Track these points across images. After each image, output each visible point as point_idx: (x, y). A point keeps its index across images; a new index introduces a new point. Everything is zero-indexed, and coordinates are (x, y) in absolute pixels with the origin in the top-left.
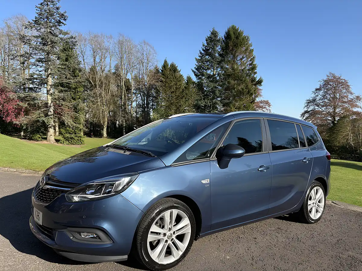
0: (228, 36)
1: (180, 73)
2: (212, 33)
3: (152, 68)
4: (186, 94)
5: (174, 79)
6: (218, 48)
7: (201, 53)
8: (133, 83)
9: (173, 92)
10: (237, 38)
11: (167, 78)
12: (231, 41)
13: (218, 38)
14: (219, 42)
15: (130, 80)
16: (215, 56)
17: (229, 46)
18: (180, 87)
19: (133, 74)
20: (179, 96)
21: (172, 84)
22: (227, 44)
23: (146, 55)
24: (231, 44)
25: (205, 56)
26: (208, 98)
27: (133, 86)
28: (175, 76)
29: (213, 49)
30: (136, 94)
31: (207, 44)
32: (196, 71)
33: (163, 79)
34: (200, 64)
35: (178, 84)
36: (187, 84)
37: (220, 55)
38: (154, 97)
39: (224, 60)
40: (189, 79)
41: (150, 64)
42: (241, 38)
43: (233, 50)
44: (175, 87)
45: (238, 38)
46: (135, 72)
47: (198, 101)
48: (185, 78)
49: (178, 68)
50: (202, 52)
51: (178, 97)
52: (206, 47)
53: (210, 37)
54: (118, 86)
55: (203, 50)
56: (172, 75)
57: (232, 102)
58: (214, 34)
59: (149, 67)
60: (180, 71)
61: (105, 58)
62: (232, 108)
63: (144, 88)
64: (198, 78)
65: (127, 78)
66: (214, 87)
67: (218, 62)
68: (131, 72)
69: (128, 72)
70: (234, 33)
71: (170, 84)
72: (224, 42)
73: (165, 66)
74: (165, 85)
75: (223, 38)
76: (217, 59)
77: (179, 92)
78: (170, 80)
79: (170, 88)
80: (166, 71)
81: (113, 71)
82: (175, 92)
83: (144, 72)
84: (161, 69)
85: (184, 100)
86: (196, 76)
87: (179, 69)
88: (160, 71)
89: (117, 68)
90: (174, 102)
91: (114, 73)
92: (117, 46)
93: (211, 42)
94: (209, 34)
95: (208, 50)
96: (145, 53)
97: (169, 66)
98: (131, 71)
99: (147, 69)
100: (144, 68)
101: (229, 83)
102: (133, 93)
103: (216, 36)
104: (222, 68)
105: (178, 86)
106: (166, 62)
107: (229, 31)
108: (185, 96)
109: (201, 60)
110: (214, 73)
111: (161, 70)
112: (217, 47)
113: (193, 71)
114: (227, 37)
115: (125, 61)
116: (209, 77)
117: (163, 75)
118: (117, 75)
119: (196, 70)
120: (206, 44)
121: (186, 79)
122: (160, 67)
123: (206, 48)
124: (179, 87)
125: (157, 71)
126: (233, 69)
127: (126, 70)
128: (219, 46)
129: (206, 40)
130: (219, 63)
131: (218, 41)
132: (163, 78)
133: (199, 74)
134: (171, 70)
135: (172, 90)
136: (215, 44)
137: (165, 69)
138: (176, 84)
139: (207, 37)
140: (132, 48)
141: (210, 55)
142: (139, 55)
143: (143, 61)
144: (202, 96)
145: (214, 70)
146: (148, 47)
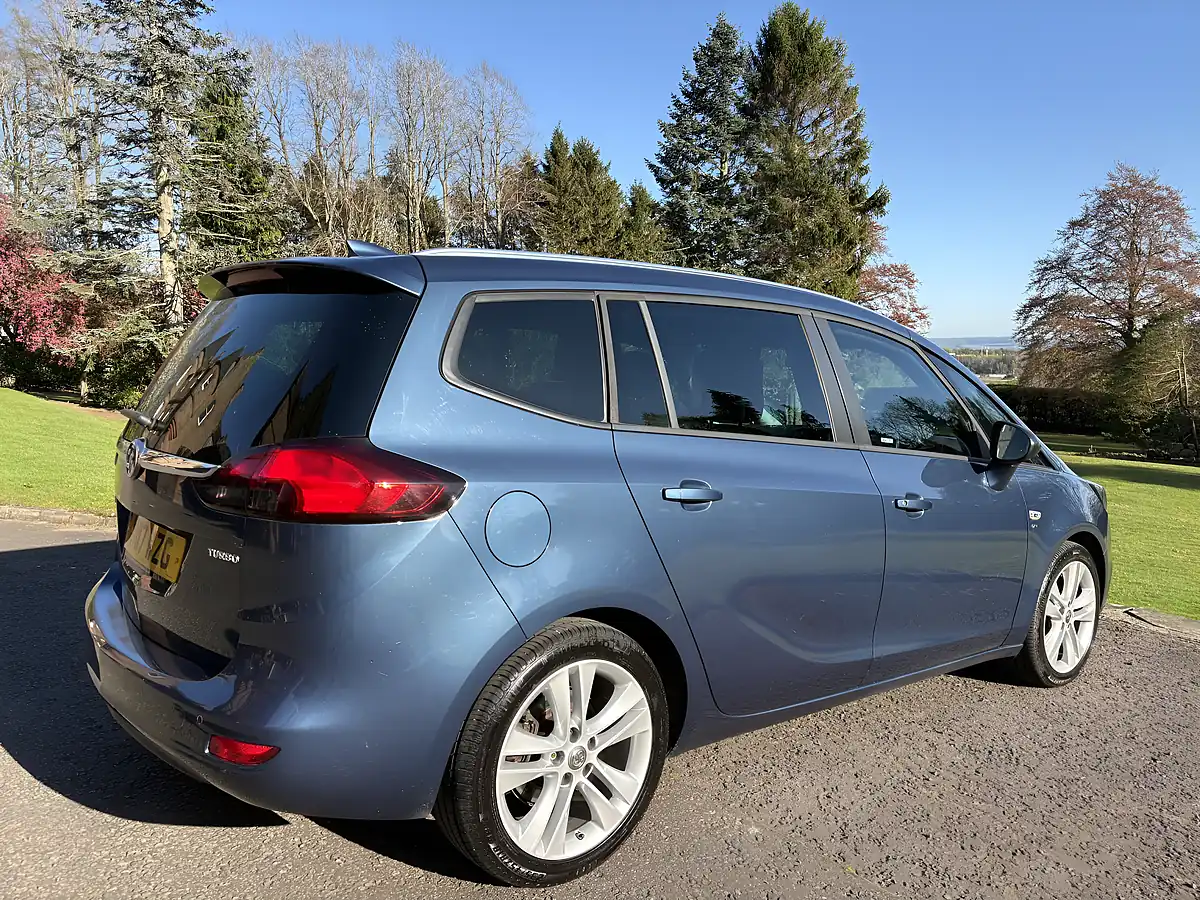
0: (770, 42)
1: (610, 173)
2: (716, 34)
3: (514, 160)
4: (630, 247)
5: (587, 195)
6: (737, 87)
7: (677, 103)
8: (448, 212)
9: (585, 240)
10: (802, 48)
11: (565, 191)
12: (781, 60)
13: (738, 49)
14: (740, 65)
15: (440, 202)
16: (725, 113)
17: (772, 78)
18: (609, 222)
19: (448, 183)
21: (581, 214)
22: (767, 72)
23: (490, 116)
24: (779, 69)
25: (693, 115)
26: (704, 257)
27: (449, 221)
28: (590, 187)
29: (721, 91)
31: (700, 73)
32: (662, 166)
33: (550, 197)
34: (676, 141)
35: (603, 211)
36: (632, 211)
37: (744, 110)
39: (758, 126)
40: (639, 194)
41: (505, 145)
42: (814, 49)
43: (786, 91)
44: (590, 222)
45: (806, 49)
46: (457, 173)
48: (625, 189)
49: (600, 158)
50: (683, 100)
52: (695, 82)
53: (710, 48)
54: (400, 222)
55: (684, 93)
56: (581, 183)
57: (786, 272)
58: (723, 35)
59: (501, 155)
60: (606, 169)
61: (355, 125)
63: (486, 227)
64: (668, 190)
65: (431, 193)
66: (723, 220)
67: (737, 133)
68: (442, 176)
69: (431, 174)
70: (792, 33)
71: (575, 212)
72: (755, 64)
73: (554, 153)
74: (559, 216)
75: (754, 48)
76: (733, 122)
77: (606, 240)
78: (575, 200)
79: (576, 225)
80: (559, 169)
81: (383, 172)
82: (593, 243)
83: (487, 172)
84: (545, 161)
86: (662, 185)
87: (603, 159)
88: (541, 168)
89: (394, 161)
91: (386, 180)
92: (392, 86)
93: (711, 64)
94: (705, 38)
95: (704, 91)
96: (487, 108)
97: (571, 151)
98: (442, 170)
99: (494, 162)
100: (487, 160)
101: (773, 204)
103: (728, 44)
104: (749, 153)
105: (600, 221)
106: (558, 136)
107: (773, 24)
108: (627, 254)
109: (678, 128)
110: (722, 173)
111: (544, 166)
112: (732, 82)
113: (651, 166)
114: (766, 45)
115: (421, 139)
116: (707, 186)
117: (551, 181)
118: (395, 185)
119: (661, 162)
120: (694, 74)
121: (629, 195)
122: (540, 157)
123: (693, 87)
124: (606, 222)
126: (788, 157)
127: (425, 169)
128: (740, 78)
129: (696, 60)
130: (741, 137)
131: (737, 60)
132: (551, 191)
133: (672, 175)
134: (575, 164)
135: (583, 233)
136: (725, 72)
137: (557, 163)
138: (595, 214)
139: (698, 49)
140: (443, 91)
141: (709, 109)
142: (468, 114)
143: (483, 133)
144: (682, 254)
145: (722, 163)
146: (499, 88)
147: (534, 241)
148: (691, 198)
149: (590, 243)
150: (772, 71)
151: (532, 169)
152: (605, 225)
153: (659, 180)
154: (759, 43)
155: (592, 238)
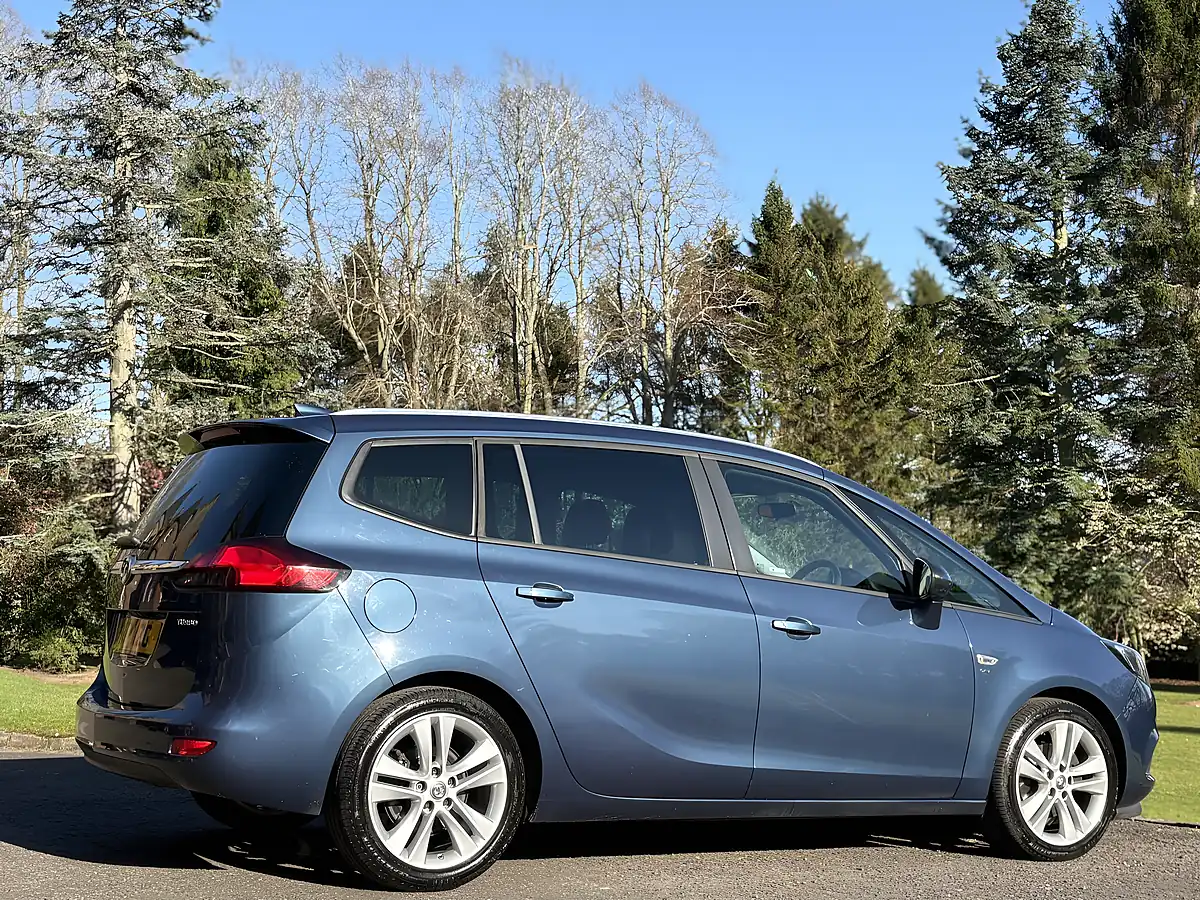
0: (1135, 21)
1: (866, 252)
2: (1036, 14)
3: (701, 239)
4: (908, 377)
5: (825, 289)
6: (1081, 97)
7: (972, 134)
8: (585, 328)
9: (824, 368)
11: (788, 285)
12: (1155, 50)
13: (1076, 37)
14: (1079, 62)
15: (572, 313)
16: (1056, 144)
17: (1141, 80)
18: (867, 336)
19: (585, 281)
20: (858, 392)
21: (817, 322)
22: (1130, 69)
23: (653, 168)
24: (1152, 64)
25: (1000, 149)
26: (1027, 392)
27: (586, 343)
28: (832, 276)
29: (1049, 109)
30: (603, 391)
31: (1010, 79)
32: (950, 240)
33: (760, 298)
34: (967, 195)
35: (855, 316)
36: (911, 315)
37: (1098, 135)
38: (714, 403)
39: (1118, 162)
40: (922, 281)
41: (679, 214)
43: (1166, 100)
44: (831, 338)
46: (598, 267)
47: (962, 418)
49: (848, 227)
50: (984, 126)
51: (855, 397)
52: (1002, 94)
53: (1025, 37)
54: (503, 349)
55: (983, 115)
56: (816, 270)
57: (1179, 415)
58: (1049, 14)
59: (673, 231)
60: (861, 245)
61: (428, 192)
62: (1183, 450)
63: (645, 353)
64: (961, 278)
65: (556, 300)
66: (1060, 330)
67: (1078, 177)
68: (575, 268)
69: (556, 267)
70: (1173, 5)
71: (805, 320)
72: (1111, 56)
73: (770, 222)
74: (776, 327)
75: (1108, 32)
76: (1072, 159)
77: (862, 367)
78: (805, 299)
79: (805, 343)
80: (775, 250)
81: (477, 266)
82: (838, 371)
83: (648, 262)
84: (751, 238)
85: (893, 411)
86: (951, 268)
87: (853, 229)
88: (745, 250)
89: (494, 248)
90: (829, 428)
91: (481, 279)
92: (492, 127)
93: (1028, 63)
95: (1019, 110)
96: (648, 154)
98: (575, 259)
99: (661, 245)
100: (649, 242)
101: (1150, 298)
102: (589, 384)
103: (1059, 28)
104: (1101, 210)
105: (851, 334)
106: (774, 195)
108: (902, 388)
109: (973, 175)
110: (1056, 246)
111: (750, 244)
112: (1069, 90)
113: (929, 240)
114: (1128, 26)
115: (538, 208)
116: (1028, 270)
117: (761, 269)
118: (493, 288)
119: (948, 231)
120: (1000, 82)
121: (907, 286)
123: (1000, 104)
124: (862, 335)
126: (1174, 212)
127: (545, 258)
128: (1083, 83)
129: (1002, 57)
130: (1087, 182)
131: (1075, 55)
132: (762, 287)
133: (967, 254)
134: (805, 240)
135: (819, 355)
136: (1054, 77)
137: (773, 238)
138: (841, 323)
139: (1006, 39)
140: (576, 129)
141: (1029, 138)
142: (619, 165)
143: (640, 197)
144: (984, 387)
145: (1056, 228)
146: (669, 120)
147: (732, 373)
148: (1002, 285)
149: (833, 375)
150: (1140, 70)
151: (727, 251)
152: (860, 341)
153: (945, 261)
154: (1116, 22)
155: (837, 364)
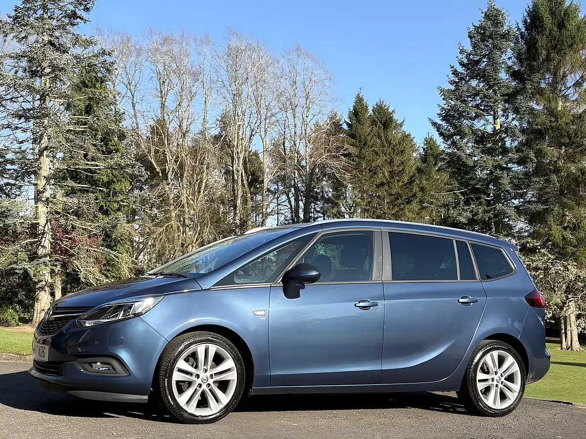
0: (534, 21)
1: (404, 128)
2: (487, 16)
3: (324, 120)
4: (422, 189)
5: (383, 146)
6: (507, 57)
7: (455, 73)
8: (267, 161)
9: (382, 184)
10: (561, 25)
11: (365, 144)
12: (543, 36)
13: (506, 28)
14: (507, 40)
15: (261, 156)
16: (495, 79)
17: (536, 49)
18: (403, 169)
19: (268, 140)
20: (399, 196)
21: (379, 162)
22: (531, 45)
23: (301, 86)
24: (542, 41)
25: (469, 81)
26: (480, 198)
27: (267, 170)
28: (387, 140)
29: (493, 63)
30: (275, 193)
31: (474, 47)
32: (443, 123)
33: (353, 150)
34: (453, 103)
35: (397, 160)
36: (424, 159)
37: (515, 75)
38: (328, 201)
39: (525, 88)
40: (429, 142)
41: (314, 109)
42: (571, 26)
43: (548, 59)
44: (386, 170)
45: (564, 26)
46: (274, 134)
47: (448, 209)
48: (419, 143)
49: (395, 117)
50: (460, 69)
51: (397, 199)
52: (470, 54)
53: (481, 27)
54: (227, 172)
55: (461, 64)
56: (379, 137)
57: (552, 210)
58: (493, 17)
59: (311, 117)
60: (401, 125)
61: (193, 96)
62: (554, 227)
63: (297, 175)
64: (449, 143)
65: (253, 149)
66: (496, 167)
67: (506, 95)
68: (263, 133)
69: (254, 133)
70: (552, 13)
71: (373, 161)
72: (522, 37)
73: (357, 113)
74: (359, 164)
75: (521, 25)
76: (503, 86)
77: (400, 184)
78: (374, 151)
79: (373, 172)
80: (360, 127)
81: (215, 132)
82: (389, 186)
83: (299, 132)
84: (348, 121)
85: (415, 206)
86: (444, 138)
87: (397, 117)
88: (345, 127)
89: (224, 122)
90: (384, 213)
91: (217, 138)
92: (223, 65)
93: (483, 40)
94: (478, 19)
95: (477, 62)
96: (299, 79)
97: (371, 112)
98: (263, 129)
99: (305, 124)
100: (299, 123)
101: (539, 153)
102: (269, 190)
103: (497, 23)
104: (516, 111)
105: (395, 168)
106: (359, 100)
107: (535, 6)
108: (419, 195)
109: (456, 93)
110: (495, 128)
111: (347, 124)
112: (502, 53)
113: (434, 124)
114: (530, 23)
115: (246, 105)
116: (481, 139)
117: (353, 136)
118: (223, 142)
119: (443, 120)
120: (469, 48)
121: (422, 145)
122: (344, 117)
123: (469, 59)
124: (401, 168)
125: (337, 126)
126: (551, 112)
127: (248, 129)
128: (509, 50)
129: (470, 37)
130: (510, 98)
131: (505, 36)
132: (353, 145)
133: (452, 131)
134: (374, 122)
135: (380, 178)
136: (495, 47)
137: (358, 121)
138: (391, 162)
139: (472, 28)
140: (264, 66)
141: (482, 76)
142: (285, 84)
143: (295, 101)
144: (459, 195)
145: (495, 119)
146: (309, 63)
147: (338, 186)
148: (468, 146)
149: (386, 187)
150: (536, 44)
152: (400, 171)
153: (441, 134)
154: (525, 22)
155: (388, 182)
